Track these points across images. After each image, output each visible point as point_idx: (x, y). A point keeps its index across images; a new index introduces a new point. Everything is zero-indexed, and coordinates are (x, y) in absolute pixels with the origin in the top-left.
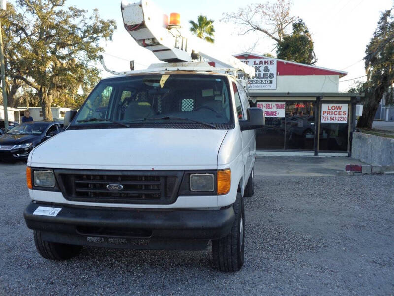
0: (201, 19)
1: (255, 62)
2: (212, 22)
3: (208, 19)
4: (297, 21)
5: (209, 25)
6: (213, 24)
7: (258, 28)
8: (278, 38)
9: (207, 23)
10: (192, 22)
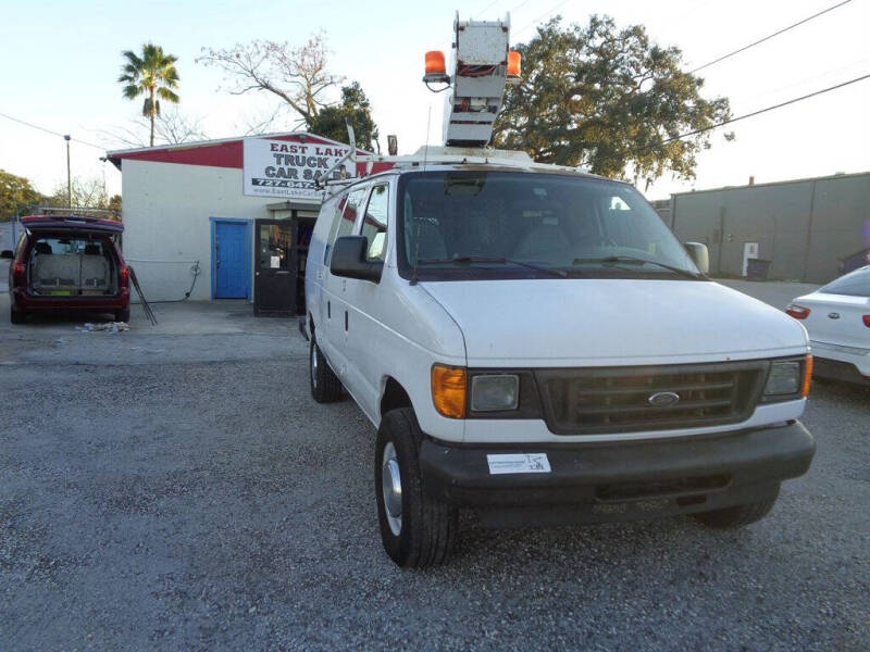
0: (151, 51)
1: (318, 149)
2: (173, 60)
3: (166, 54)
4: (348, 84)
5: (168, 67)
6: (175, 65)
7: (267, 86)
8: (305, 109)
9: (165, 62)
10: (130, 55)
